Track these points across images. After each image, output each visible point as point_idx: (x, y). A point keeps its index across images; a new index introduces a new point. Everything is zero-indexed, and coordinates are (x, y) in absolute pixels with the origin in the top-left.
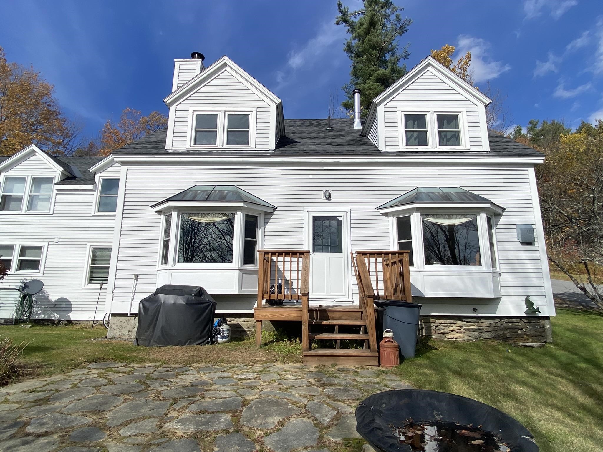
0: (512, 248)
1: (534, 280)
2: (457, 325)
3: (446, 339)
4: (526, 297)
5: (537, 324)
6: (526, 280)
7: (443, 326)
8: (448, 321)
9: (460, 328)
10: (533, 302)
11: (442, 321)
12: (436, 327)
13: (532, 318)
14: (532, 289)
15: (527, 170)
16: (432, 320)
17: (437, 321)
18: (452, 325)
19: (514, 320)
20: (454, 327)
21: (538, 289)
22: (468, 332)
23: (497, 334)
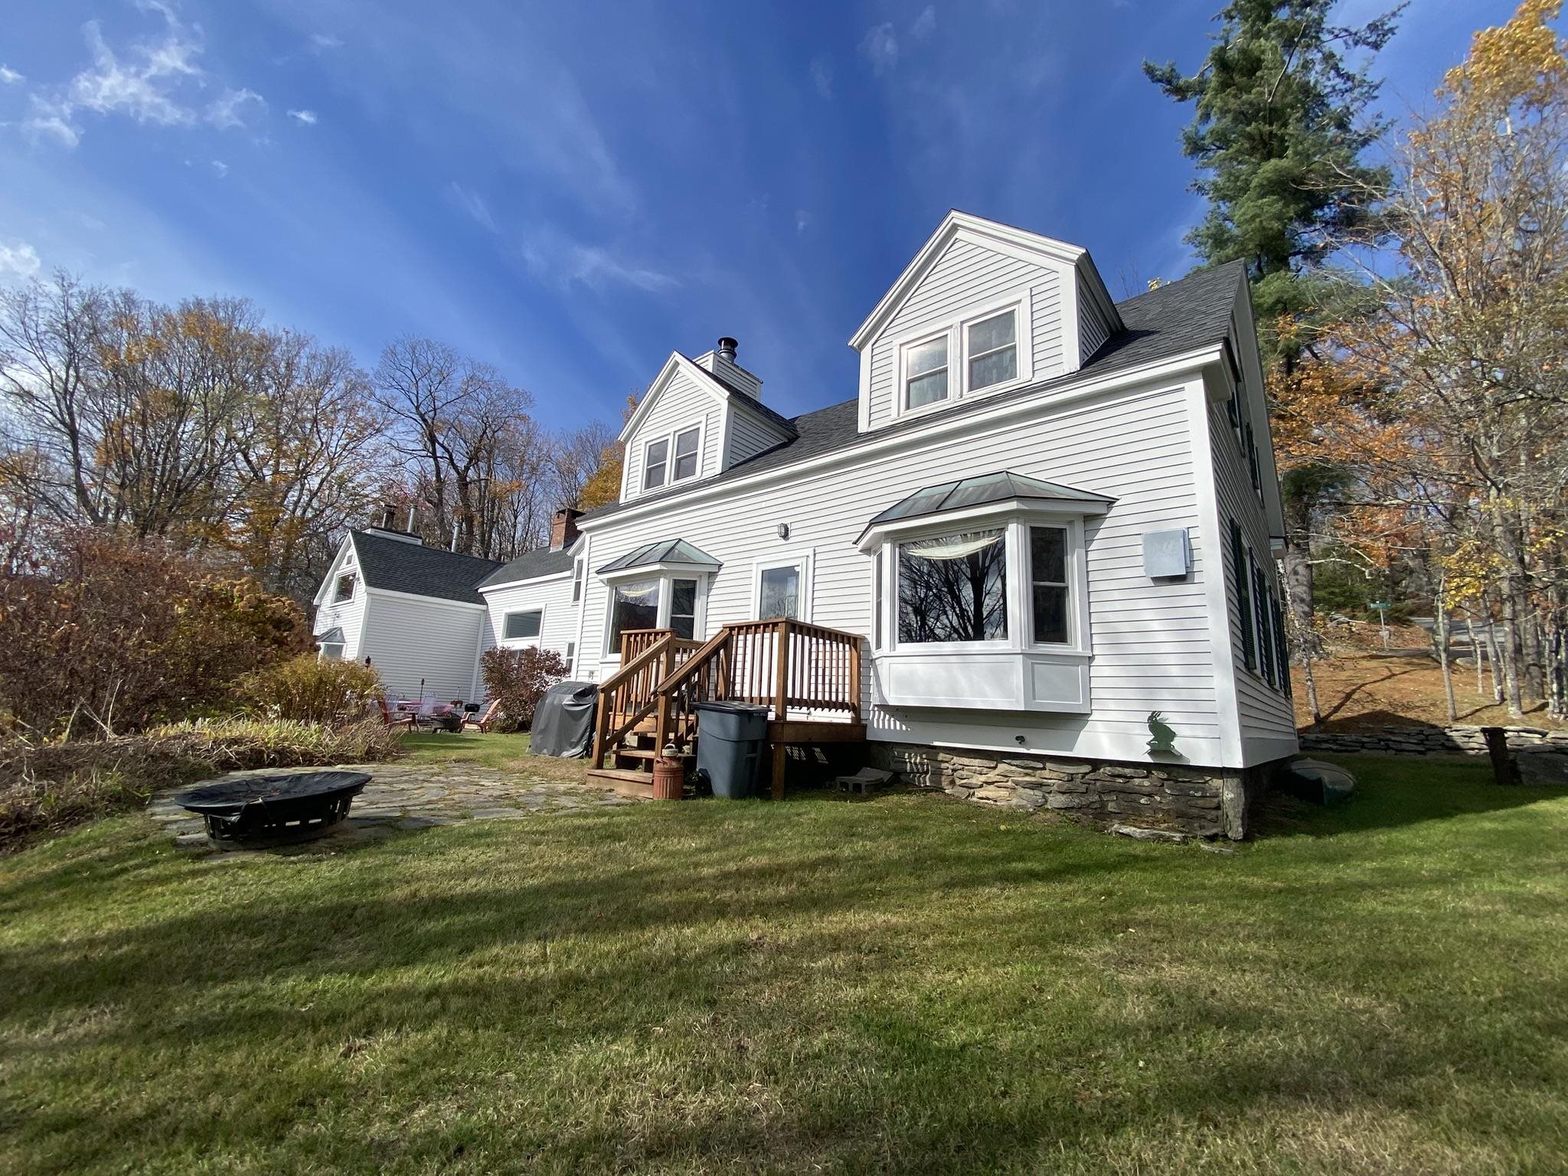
0: (1116, 595)
1: (1175, 671)
2: (997, 771)
3: (974, 799)
4: (1150, 714)
5: (1197, 786)
6: (1151, 671)
7: (969, 770)
8: (977, 762)
9: (1005, 779)
10: (1173, 728)
11: (966, 761)
12: (953, 770)
13: (1181, 771)
14: (1166, 694)
15: (1182, 389)
16: (941, 756)
17: (956, 759)
18: (985, 770)
19: (1128, 771)
20: (992, 776)
21: (1184, 694)
22: (1020, 790)
23: (1084, 800)
